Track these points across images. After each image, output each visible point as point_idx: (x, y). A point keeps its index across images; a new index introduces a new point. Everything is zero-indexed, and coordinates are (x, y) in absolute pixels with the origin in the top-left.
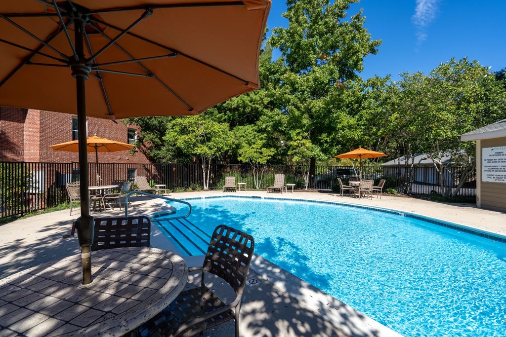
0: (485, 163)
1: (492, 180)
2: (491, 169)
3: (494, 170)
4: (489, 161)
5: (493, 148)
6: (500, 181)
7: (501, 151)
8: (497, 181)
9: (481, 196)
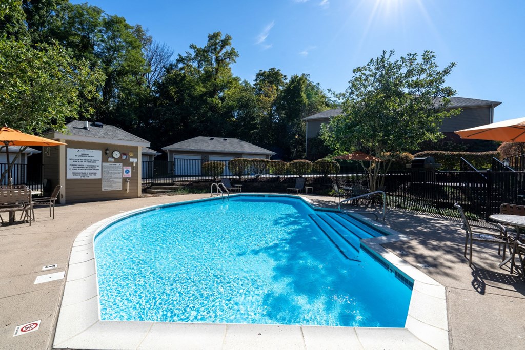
0: (69, 162)
1: (78, 177)
2: (75, 167)
3: (80, 168)
4: (75, 161)
5: (79, 150)
6: (85, 178)
7: (86, 153)
8: (82, 178)
9: (66, 192)
